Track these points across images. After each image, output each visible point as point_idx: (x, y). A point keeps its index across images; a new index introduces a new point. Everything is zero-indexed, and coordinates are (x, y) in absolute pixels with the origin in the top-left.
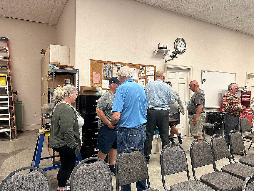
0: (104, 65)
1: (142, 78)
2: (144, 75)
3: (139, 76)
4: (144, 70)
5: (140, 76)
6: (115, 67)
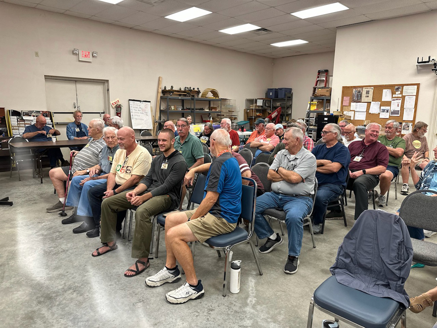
0: (354, 90)
1: (398, 98)
2: (400, 96)
3: (392, 97)
4: (400, 90)
5: (395, 97)
6: (365, 90)
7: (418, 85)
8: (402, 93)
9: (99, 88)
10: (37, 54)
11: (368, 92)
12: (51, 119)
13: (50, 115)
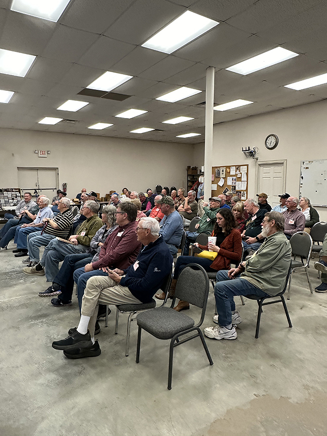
0: (216, 169)
4: (239, 169)
6: (221, 169)
7: (247, 165)
8: (240, 171)
9: (53, 173)
10: (13, 154)
11: (223, 171)
12: (20, 193)
13: (19, 191)
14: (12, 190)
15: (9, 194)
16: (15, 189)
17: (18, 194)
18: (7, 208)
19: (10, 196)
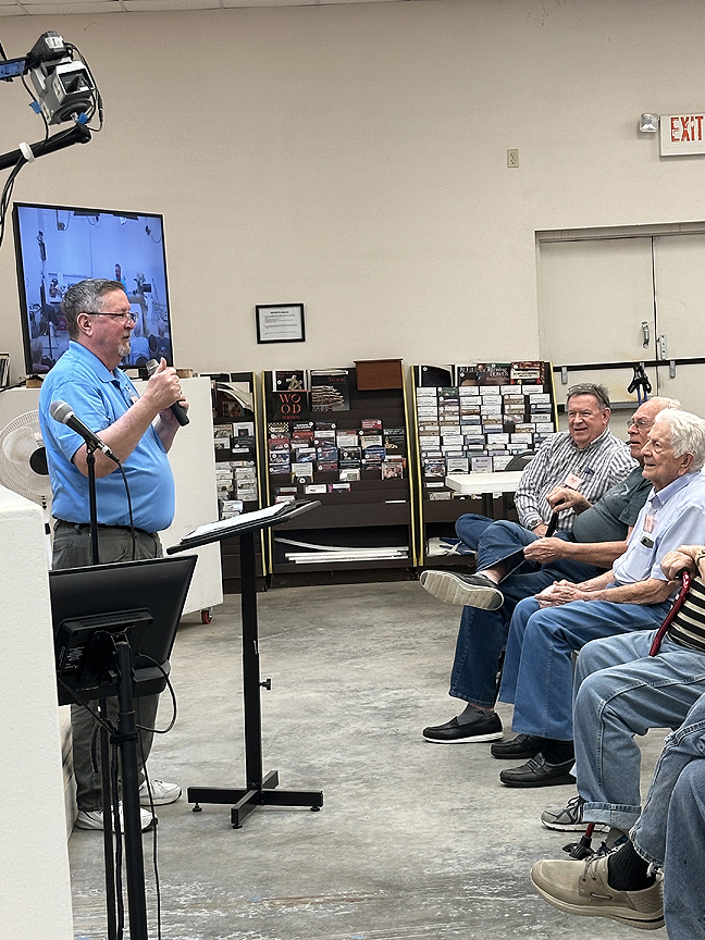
10: (513, 159)
13: (545, 374)
14: (504, 373)
15: (489, 399)
16: (523, 367)
17: (538, 396)
18: (472, 484)
19: (492, 409)
